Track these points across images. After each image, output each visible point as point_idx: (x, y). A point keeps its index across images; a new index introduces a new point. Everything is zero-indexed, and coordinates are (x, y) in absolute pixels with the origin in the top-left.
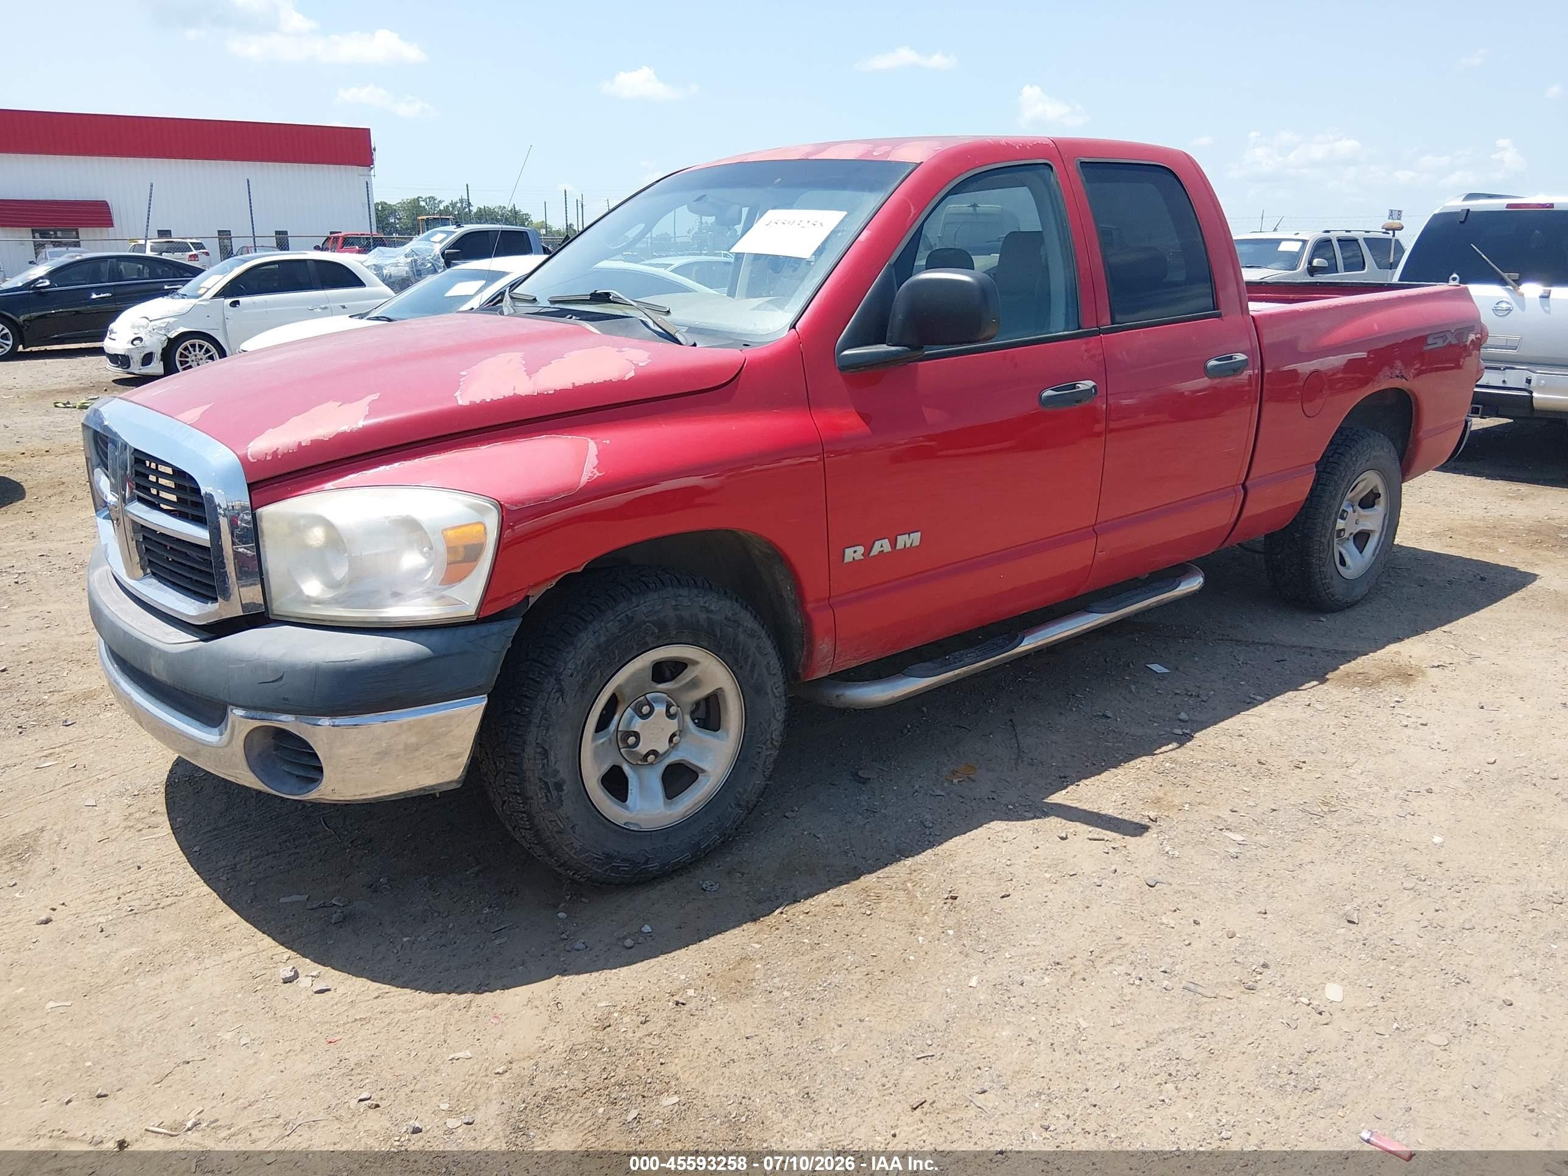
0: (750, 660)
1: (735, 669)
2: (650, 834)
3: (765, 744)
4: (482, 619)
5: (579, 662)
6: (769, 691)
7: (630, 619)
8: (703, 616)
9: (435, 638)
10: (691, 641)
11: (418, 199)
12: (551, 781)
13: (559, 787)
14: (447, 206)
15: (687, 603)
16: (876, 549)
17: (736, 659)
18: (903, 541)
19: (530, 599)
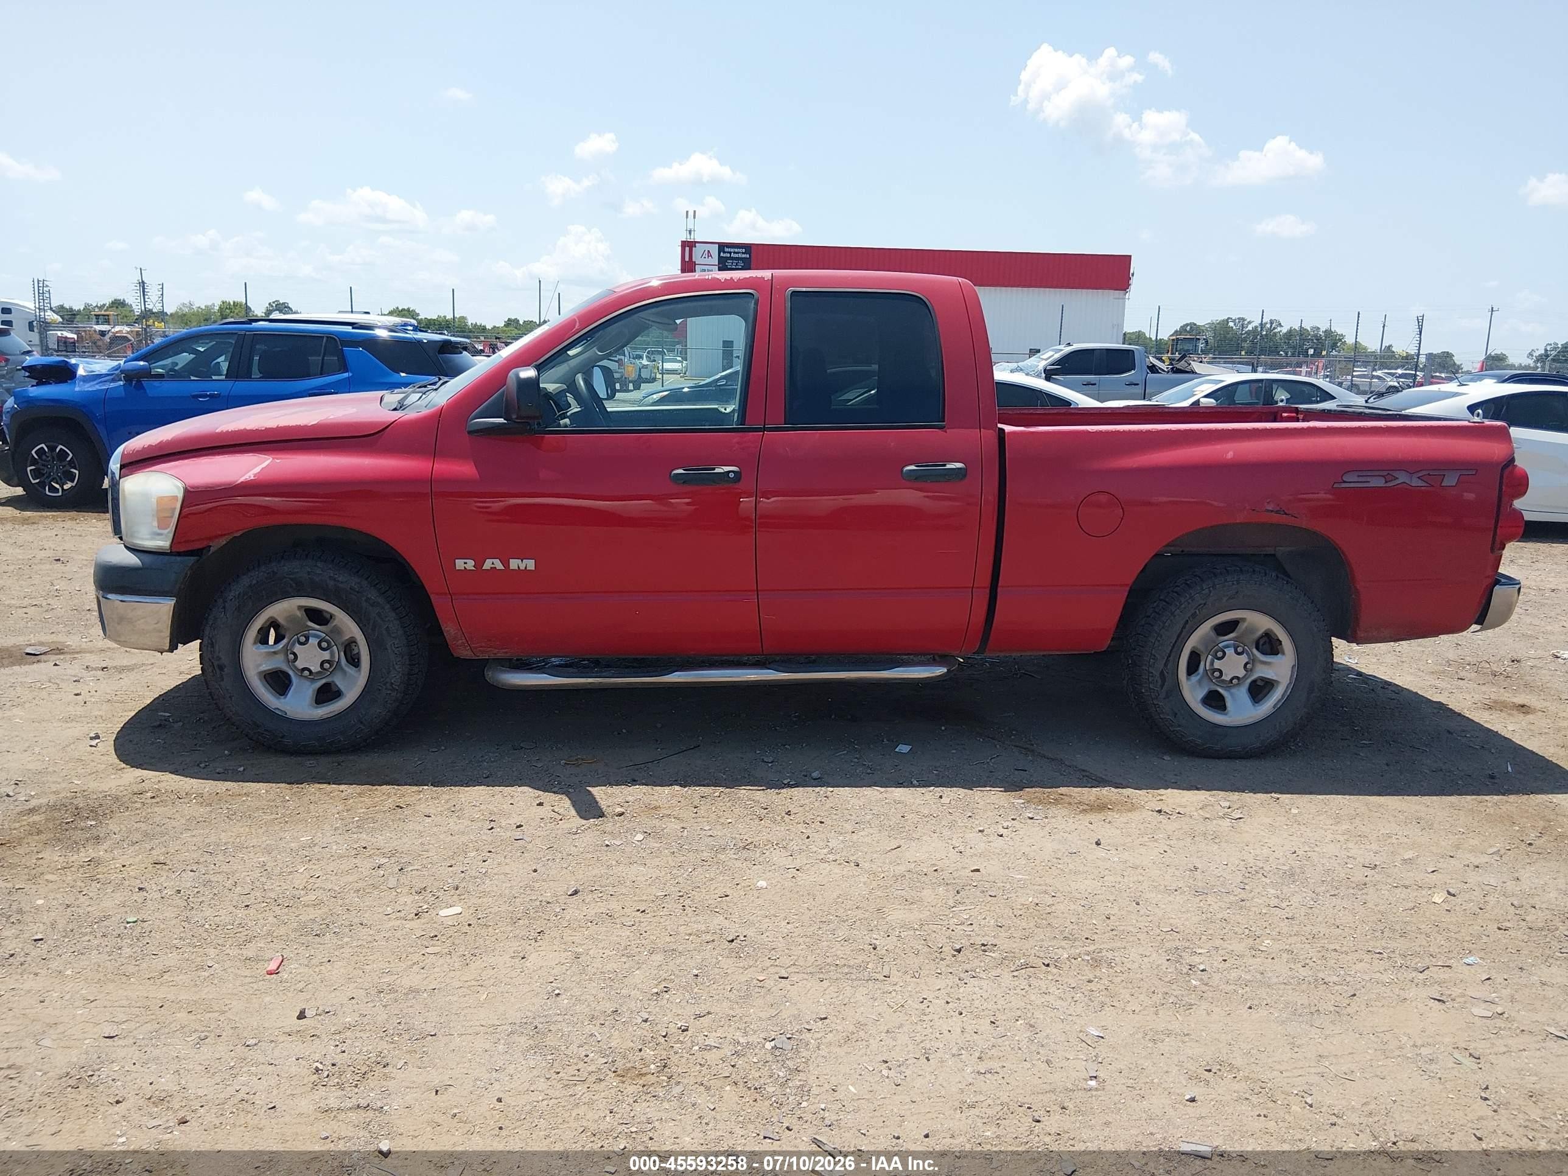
0: (372, 622)
1: (361, 625)
2: (291, 721)
3: (385, 684)
4: (172, 553)
5: (237, 593)
6: (388, 647)
7: (274, 573)
8: (331, 583)
9: (148, 558)
10: (324, 598)
11: (1227, 321)
12: (216, 663)
13: (221, 668)
14: (1256, 327)
15: (319, 571)
16: (488, 564)
17: (361, 619)
18: (514, 564)
19: (212, 548)
